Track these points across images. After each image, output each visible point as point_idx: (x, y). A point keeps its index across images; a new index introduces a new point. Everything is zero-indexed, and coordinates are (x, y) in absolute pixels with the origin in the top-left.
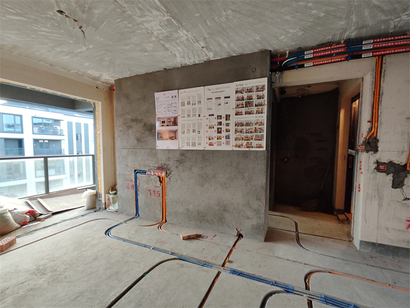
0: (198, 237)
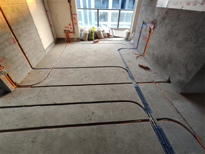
0: (147, 68)
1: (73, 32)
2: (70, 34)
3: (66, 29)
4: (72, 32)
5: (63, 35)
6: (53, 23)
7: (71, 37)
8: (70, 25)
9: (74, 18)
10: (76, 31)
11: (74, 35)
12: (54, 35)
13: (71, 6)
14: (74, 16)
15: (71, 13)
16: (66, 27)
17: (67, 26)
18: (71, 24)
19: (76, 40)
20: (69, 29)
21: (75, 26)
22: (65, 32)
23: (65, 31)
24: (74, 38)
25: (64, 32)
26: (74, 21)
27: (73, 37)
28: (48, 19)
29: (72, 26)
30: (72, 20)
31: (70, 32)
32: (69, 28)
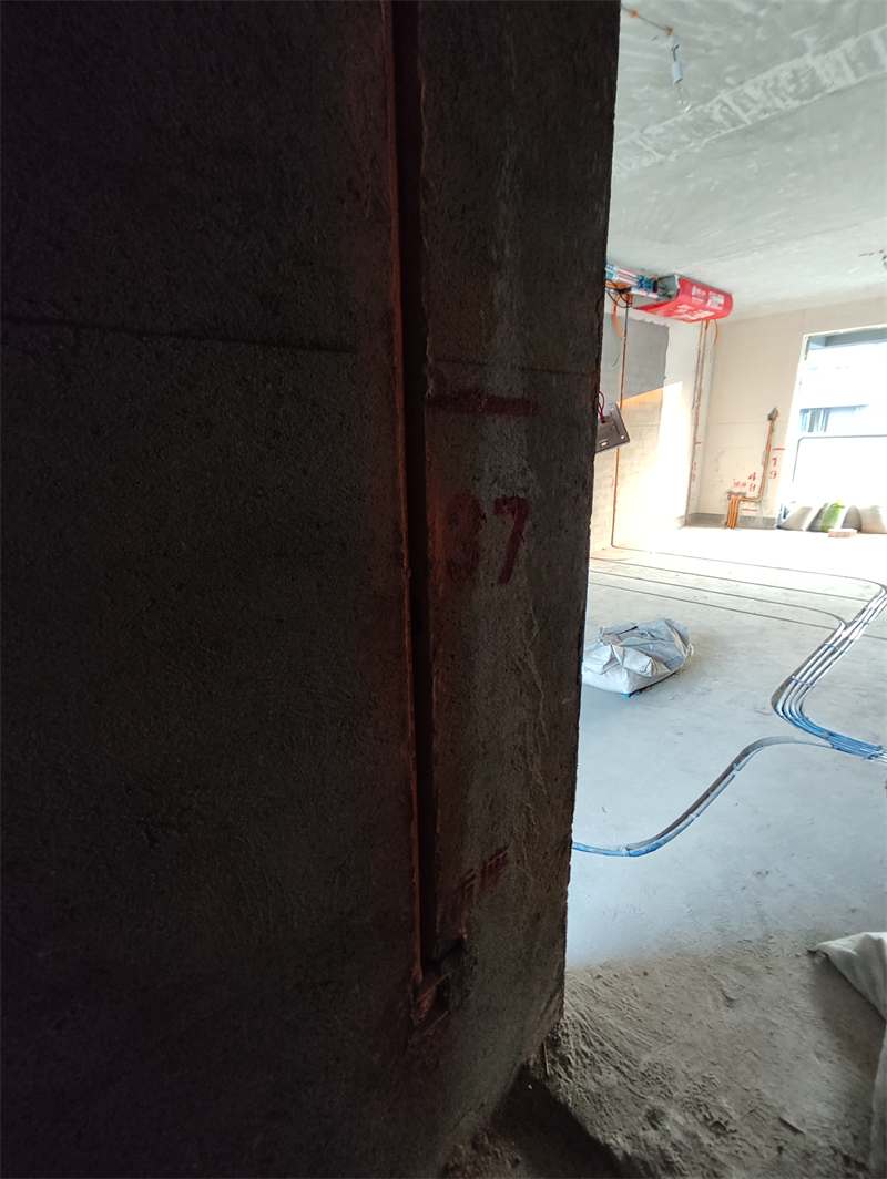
1: (758, 501)
2: (746, 505)
3: (736, 490)
4: (751, 500)
5: (719, 506)
6: (702, 471)
7: (745, 513)
8: (754, 478)
9: (775, 459)
10: (769, 495)
11: (758, 507)
12: (691, 502)
13: (772, 430)
14: (774, 454)
15: (769, 446)
16: (737, 484)
17: (743, 478)
18: (759, 476)
19: (761, 524)
20: (743, 490)
21: (770, 482)
22: (729, 499)
23: (730, 493)
24: (754, 518)
25: (726, 497)
26: (771, 468)
27: (751, 514)
28: (693, 460)
29: (758, 482)
30: (765, 465)
31: (745, 499)
32: (748, 487)
